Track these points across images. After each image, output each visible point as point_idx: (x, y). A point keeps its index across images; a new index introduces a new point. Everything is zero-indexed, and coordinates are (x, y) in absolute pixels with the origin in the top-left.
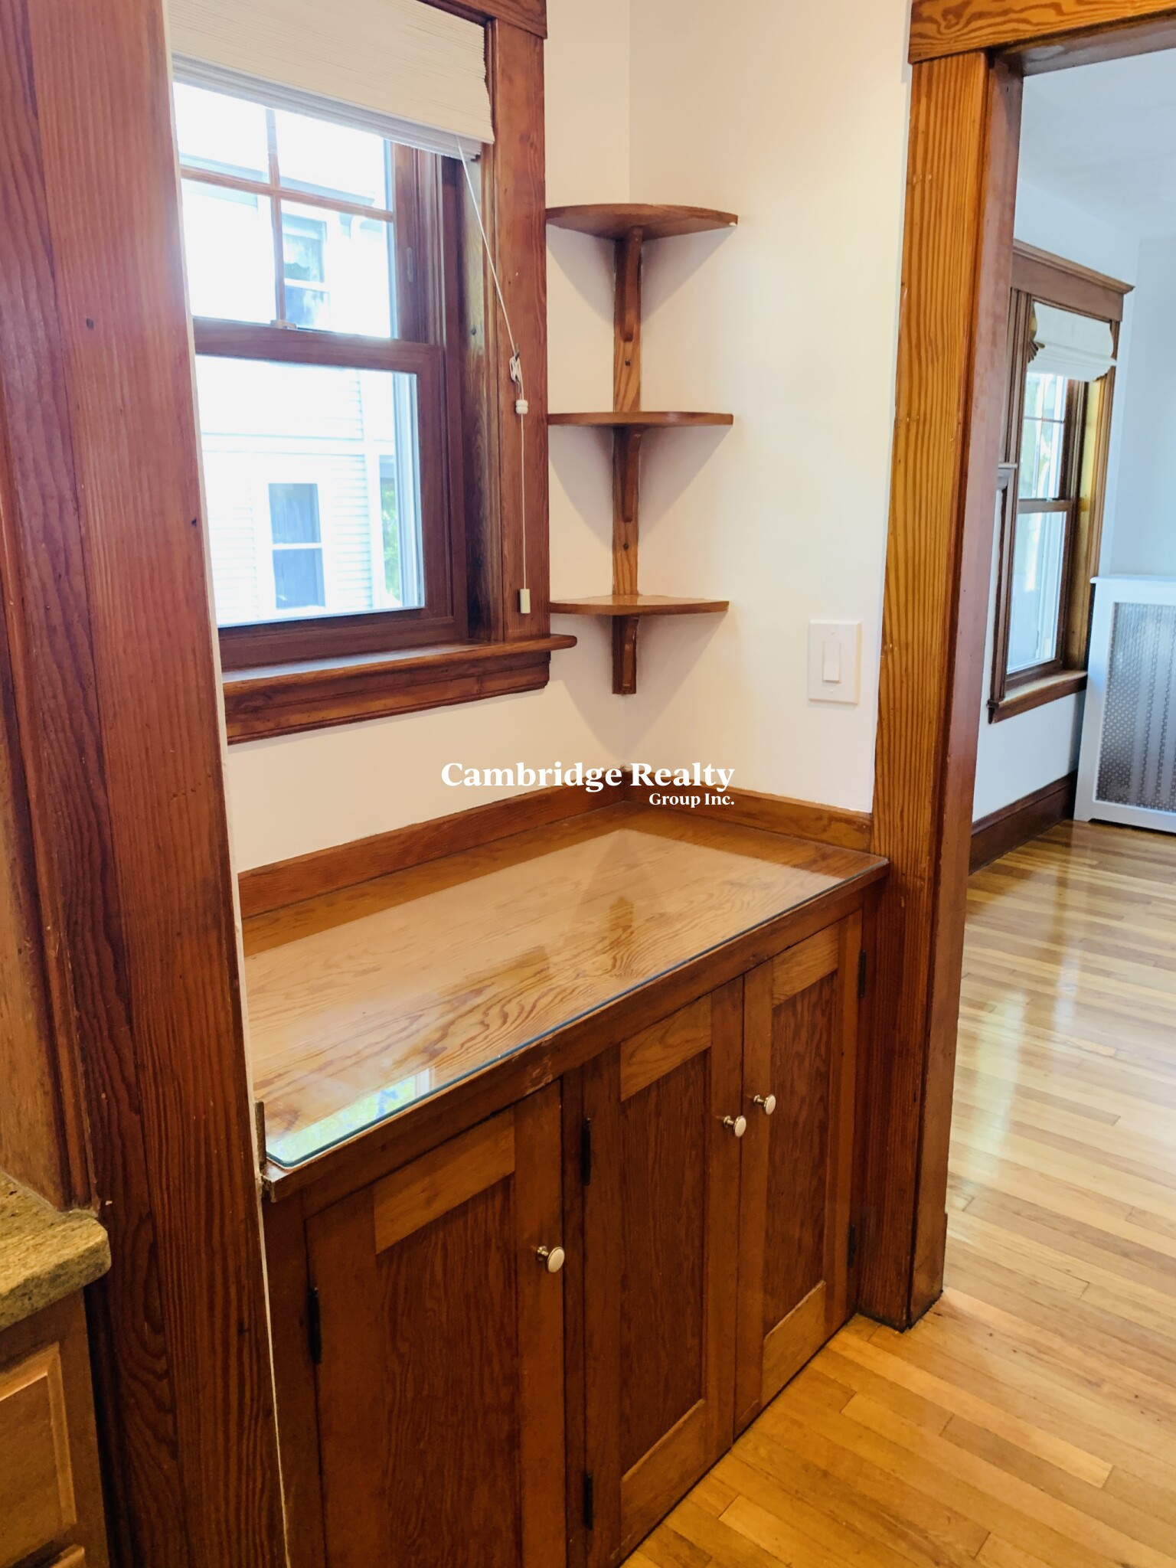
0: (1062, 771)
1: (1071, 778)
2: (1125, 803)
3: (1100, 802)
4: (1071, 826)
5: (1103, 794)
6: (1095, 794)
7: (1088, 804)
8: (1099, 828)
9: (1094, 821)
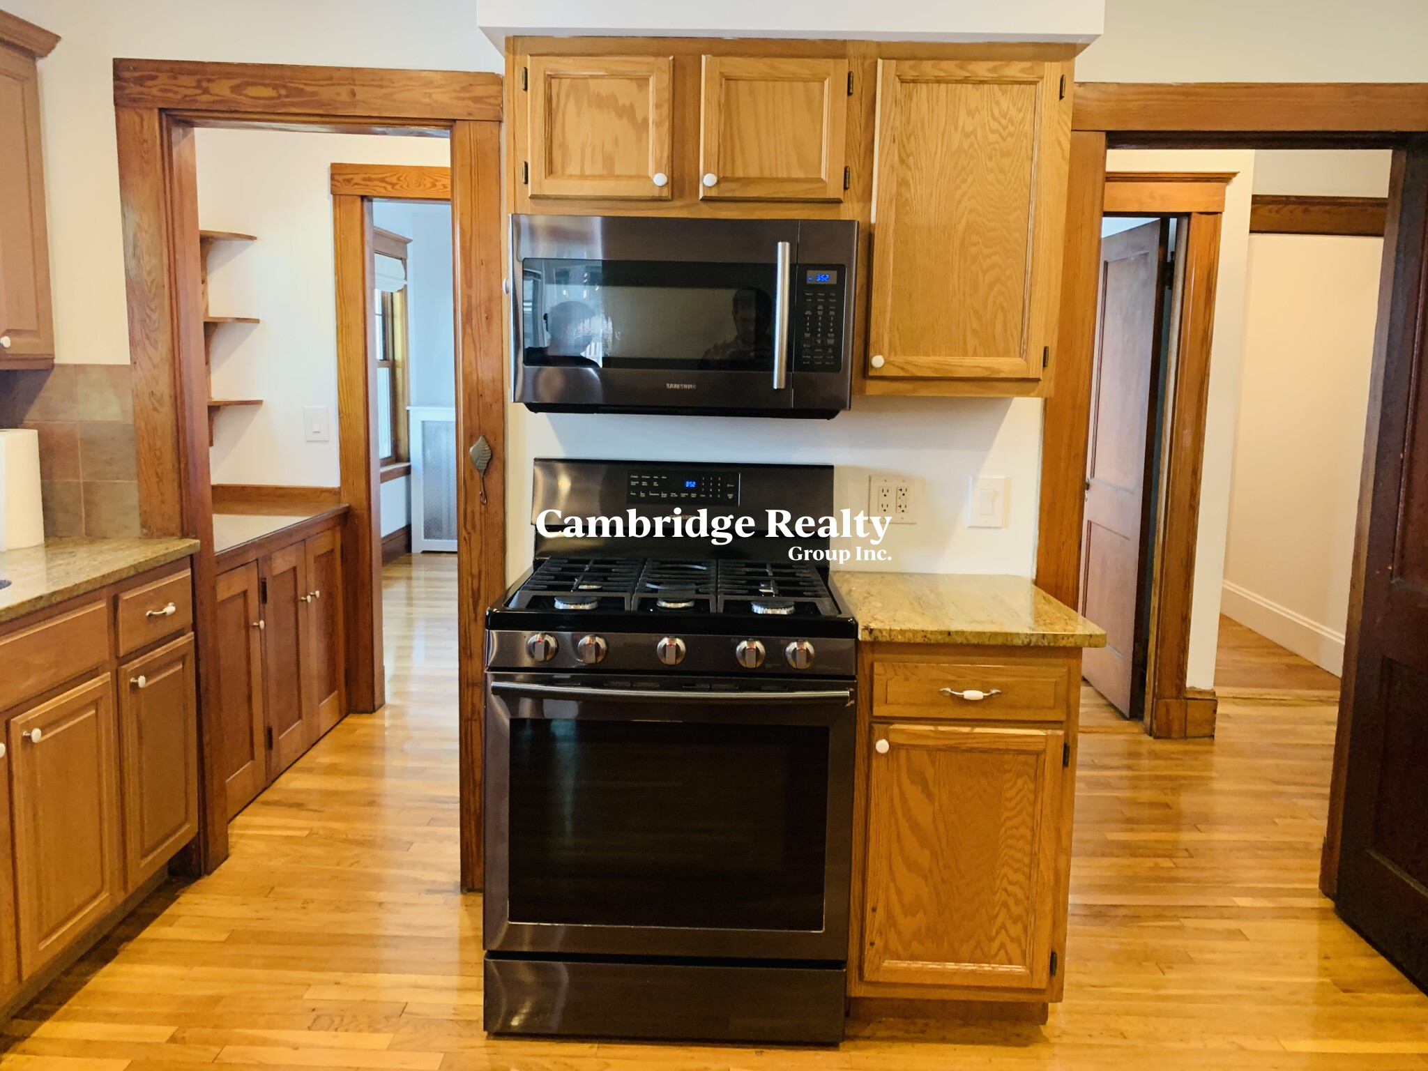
0: (403, 524)
1: (408, 529)
2: (440, 538)
3: (426, 540)
4: (411, 556)
5: (427, 536)
6: (423, 536)
7: (419, 542)
8: (427, 555)
9: (424, 552)
